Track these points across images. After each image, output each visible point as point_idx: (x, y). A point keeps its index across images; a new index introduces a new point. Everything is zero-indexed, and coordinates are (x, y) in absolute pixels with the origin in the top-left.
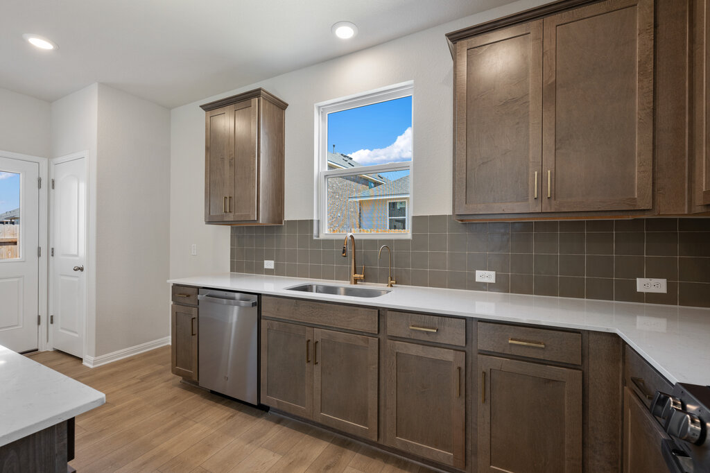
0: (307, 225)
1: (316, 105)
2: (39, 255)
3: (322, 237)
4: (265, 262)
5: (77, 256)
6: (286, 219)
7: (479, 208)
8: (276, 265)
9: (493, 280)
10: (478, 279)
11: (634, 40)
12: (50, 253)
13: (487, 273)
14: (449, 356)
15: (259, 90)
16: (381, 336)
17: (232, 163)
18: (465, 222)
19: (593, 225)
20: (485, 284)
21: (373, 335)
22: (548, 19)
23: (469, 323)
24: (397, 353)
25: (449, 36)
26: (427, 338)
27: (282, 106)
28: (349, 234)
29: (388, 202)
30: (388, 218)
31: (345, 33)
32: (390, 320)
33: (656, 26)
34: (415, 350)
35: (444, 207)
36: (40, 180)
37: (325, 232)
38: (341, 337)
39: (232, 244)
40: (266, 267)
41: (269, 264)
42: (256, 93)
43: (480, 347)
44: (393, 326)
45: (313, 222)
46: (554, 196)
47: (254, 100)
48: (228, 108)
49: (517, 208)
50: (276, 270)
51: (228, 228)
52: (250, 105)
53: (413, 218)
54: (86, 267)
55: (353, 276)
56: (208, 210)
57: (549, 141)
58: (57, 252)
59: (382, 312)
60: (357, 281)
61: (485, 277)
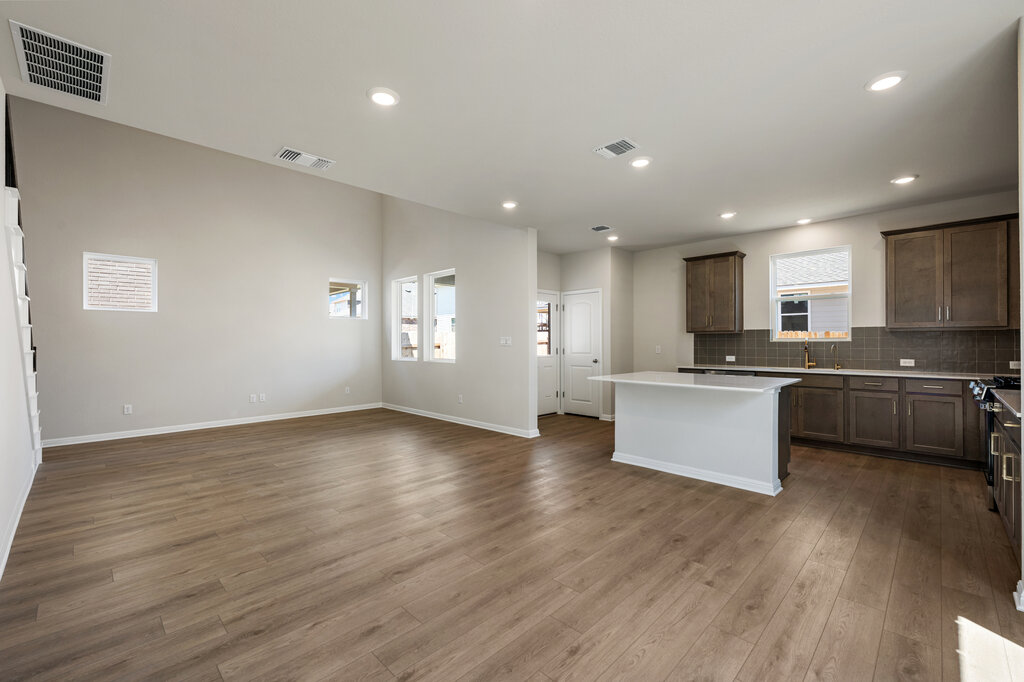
0: (764, 333)
1: (770, 256)
2: (557, 353)
3: (776, 340)
4: (727, 357)
5: (591, 353)
6: (745, 329)
7: (897, 325)
8: (736, 360)
9: (913, 365)
10: (902, 364)
11: (996, 245)
13: (909, 360)
14: (889, 396)
15: (736, 251)
16: (845, 390)
17: (712, 295)
18: (893, 331)
20: (908, 366)
21: (841, 389)
22: (946, 230)
23: (900, 379)
24: (856, 397)
25: (884, 234)
26: (875, 388)
27: (743, 256)
31: (804, 221)
32: (851, 381)
33: (1008, 239)
34: (867, 394)
35: (878, 322)
36: (557, 306)
37: (778, 337)
38: (818, 391)
39: (695, 345)
40: (727, 360)
41: (731, 358)
42: (733, 253)
43: (907, 391)
44: (853, 384)
45: (769, 331)
46: (952, 319)
47: (731, 258)
48: (708, 261)
49: (929, 325)
50: (737, 362)
51: (692, 335)
52: (728, 260)
53: (853, 329)
54: (600, 359)
55: (807, 364)
56: (690, 324)
57: (948, 291)
58: (567, 351)
59: (846, 377)
60: (809, 367)
61: (907, 363)
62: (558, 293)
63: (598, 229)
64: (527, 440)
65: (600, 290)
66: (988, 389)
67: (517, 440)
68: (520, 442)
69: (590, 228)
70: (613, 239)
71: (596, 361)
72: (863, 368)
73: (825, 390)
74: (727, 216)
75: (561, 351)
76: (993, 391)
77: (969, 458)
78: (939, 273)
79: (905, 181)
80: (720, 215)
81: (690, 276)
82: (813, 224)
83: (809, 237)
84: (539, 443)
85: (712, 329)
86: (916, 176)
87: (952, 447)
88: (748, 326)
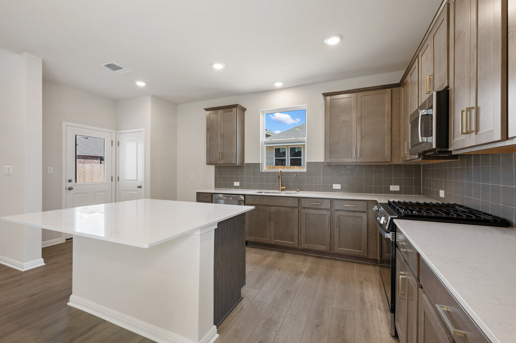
0: (257, 166)
1: (261, 110)
2: (112, 180)
3: (263, 171)
4: (235, 183)
5: (137, 180)
6: (245, 162)
7: (335, 160)
8: (240, 184)
9: (340, 188)
10: (334, 188)
11: (385, 105)
12: (117, 179)
13: (338, 185)
14: (325, 212)
15: (238, 105)
16: (299, 208)
17: (222, 136)
18: (329, 165)
19: (376, 166)
20: (337, 189)
21: (296, 207)
22: (358, 93)
23: (332, 200)
24: (306, 214)
25: (323, 94)
26: (316, 207)
27: (244, 110)
28: (280, 170)
29: (274, 148)
30: (274, 158)
31: (278, 85)
32: (303, 201)
33: (392, 101)
34: (312, 211)
35: (321, 159)
36: (112, 142)
37: (264, 169)
38: (283, 209)
39: (215, 174)
40: (235, 185)
41: (237, 184)
42: (235, 106)
43: (335, 208)
44: (304, 204)
45: (259, 164)
46: (361, 156)
47: (234, 109)
49: (348, 160)
50: (241, 187)
51: (213, 167)
52: (232, 111)
53: (307, 163)
54: (143, 186)
55: (281, 188)
57: (359, 137)
58: (121, 179)
59: (299, 199)
60: (282, 190)
61: (337, 186)
62: (114, 132)
65: (143, 130)
66: (392, 219)
70: (141, 84)
71: (140, 187)
73: (287, 209)
74: (218, 67)
76: (395, 221)
77: (370, 257)
78: (354, 124)
80: (211, 65)
81: (209, 122)
85: (222, 162)
86: (342, 37)
87: (361, 250)
88: (247, 160)
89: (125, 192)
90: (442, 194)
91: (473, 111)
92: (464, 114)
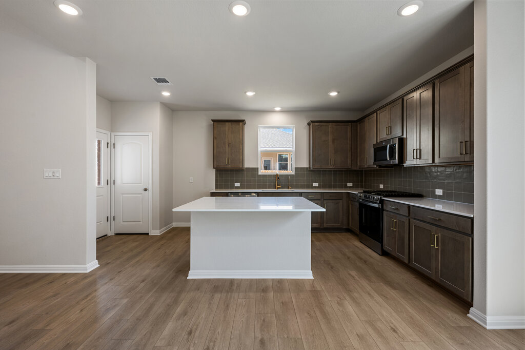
0: (256, 170)
1: (258, 126)
2: (107, 184)
3: (262, 174)
4: (236, 184)
5: (140, 183)
6: (245, 167)
8: (240, 185)
10: (314, 185)
11: (348, 133)
15: (244, 120)
17: (230, 145)
18: (311, 170)
20: (316, 187)
22: (333, 124)
23: (322, 193)
32: (303, 195)
33: (352, 131)
35: (306, 165)
36: (108, 143)
39: (216, 177)
40: (235, 186)
41: (238, 184)
42: (242, 121)
43: (324, 198)
45: (258, 168)
47: (241, 123)
48: (227, 123)
49: (327, 167)
50: (241, 187)
51: (215, 170)
52: (239, 125)
53: (296, 168)
55: (277, 187)
56: (215, 163)
57: (334, 152)
58: (118, 182)
59: (300, 193)
60: (278, 188)
61: (316, 185)
62: (109, 133)
63: (159, 80)
64: (85, 276)
65: (150, 134)
66: (381, 198)
67: (73, 279)
68: (76, 283)
69: (152, 78)
70: (166, 94)
71: (146, 190)
72: (299, 188)
74: (250, 94)
75: (111, 182)
78: (330, 143)
79: (334, 94)
80: (245, 93)
81: (216, 132)
82: (282, 111)
83: (277, 119)
84: (101, 277)
85: (230, 166)
86: (339, 92)
87: (339, 223)
88: (247, 165)
89: (123, 195)
90: (381, 186)
91: (418, 151)
92: (415, 151)
